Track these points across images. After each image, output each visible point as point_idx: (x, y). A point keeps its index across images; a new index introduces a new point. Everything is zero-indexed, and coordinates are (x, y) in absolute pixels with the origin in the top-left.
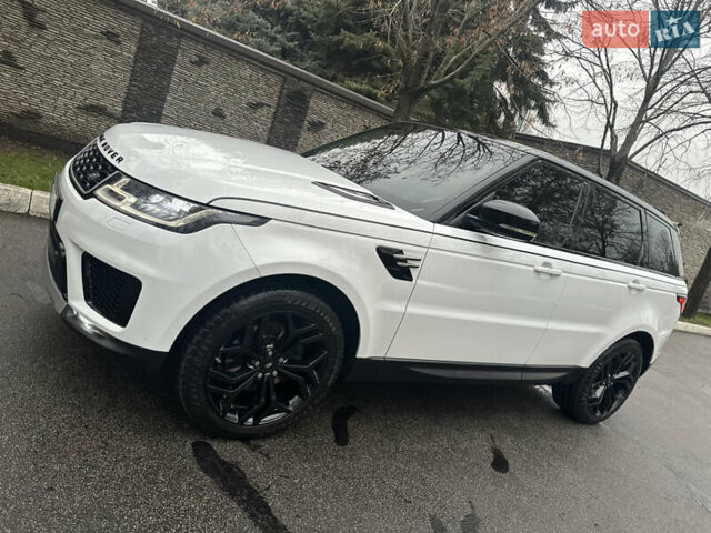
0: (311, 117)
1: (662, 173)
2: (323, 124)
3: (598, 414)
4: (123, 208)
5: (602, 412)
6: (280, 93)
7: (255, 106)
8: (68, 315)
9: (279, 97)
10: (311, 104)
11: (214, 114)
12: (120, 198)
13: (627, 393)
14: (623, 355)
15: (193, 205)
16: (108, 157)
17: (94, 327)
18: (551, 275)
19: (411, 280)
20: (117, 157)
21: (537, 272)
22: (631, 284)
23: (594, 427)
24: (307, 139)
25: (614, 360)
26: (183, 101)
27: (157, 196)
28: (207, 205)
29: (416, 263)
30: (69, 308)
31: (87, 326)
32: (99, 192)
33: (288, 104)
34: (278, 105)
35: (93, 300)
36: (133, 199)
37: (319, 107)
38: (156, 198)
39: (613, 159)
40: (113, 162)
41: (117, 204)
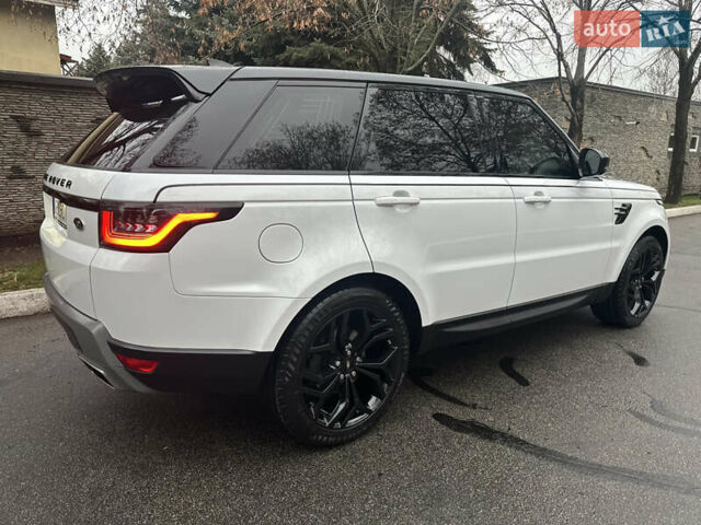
1: (614, 84)
39: (571, 84)
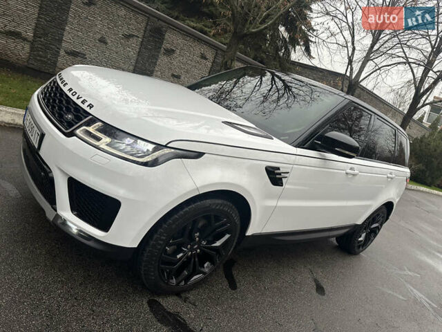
0: (166, 45)
1: (375, 92)
2: (173, 51)
3: (361, 249)
4: (101, 146)
5: (363, 247)
6: (146, 28)
7: (128, 37)
8: (59, 221)
9: (145, 31)
10: (166, 37)
11: (99, 41)
12: (98, 139)
13: (376, 235)
14: (378, 215)
15: (154, 146)
16: (79, 102)
17: (81, 231)
18: (354, 175)
19: (282, 186)
20: (87, 104)
21: (347, 173)
22: (389, 175)
23: (358, 256)
24: (163, 60)
25: (373, 219)
26: (78, 31)
27: (129, 139)
28: (166, 146)
29: (286, 175)
30: (58, 216)
31: (74, 230)
32: (78, 132)
33: (151, 36)
34: (144, 36)
35: (77, 210)
36: (108, 140)
37: (171, 39)
38: (129, 140)
39: (350, 82)
40: (85, 107)
41: (97, 143)
